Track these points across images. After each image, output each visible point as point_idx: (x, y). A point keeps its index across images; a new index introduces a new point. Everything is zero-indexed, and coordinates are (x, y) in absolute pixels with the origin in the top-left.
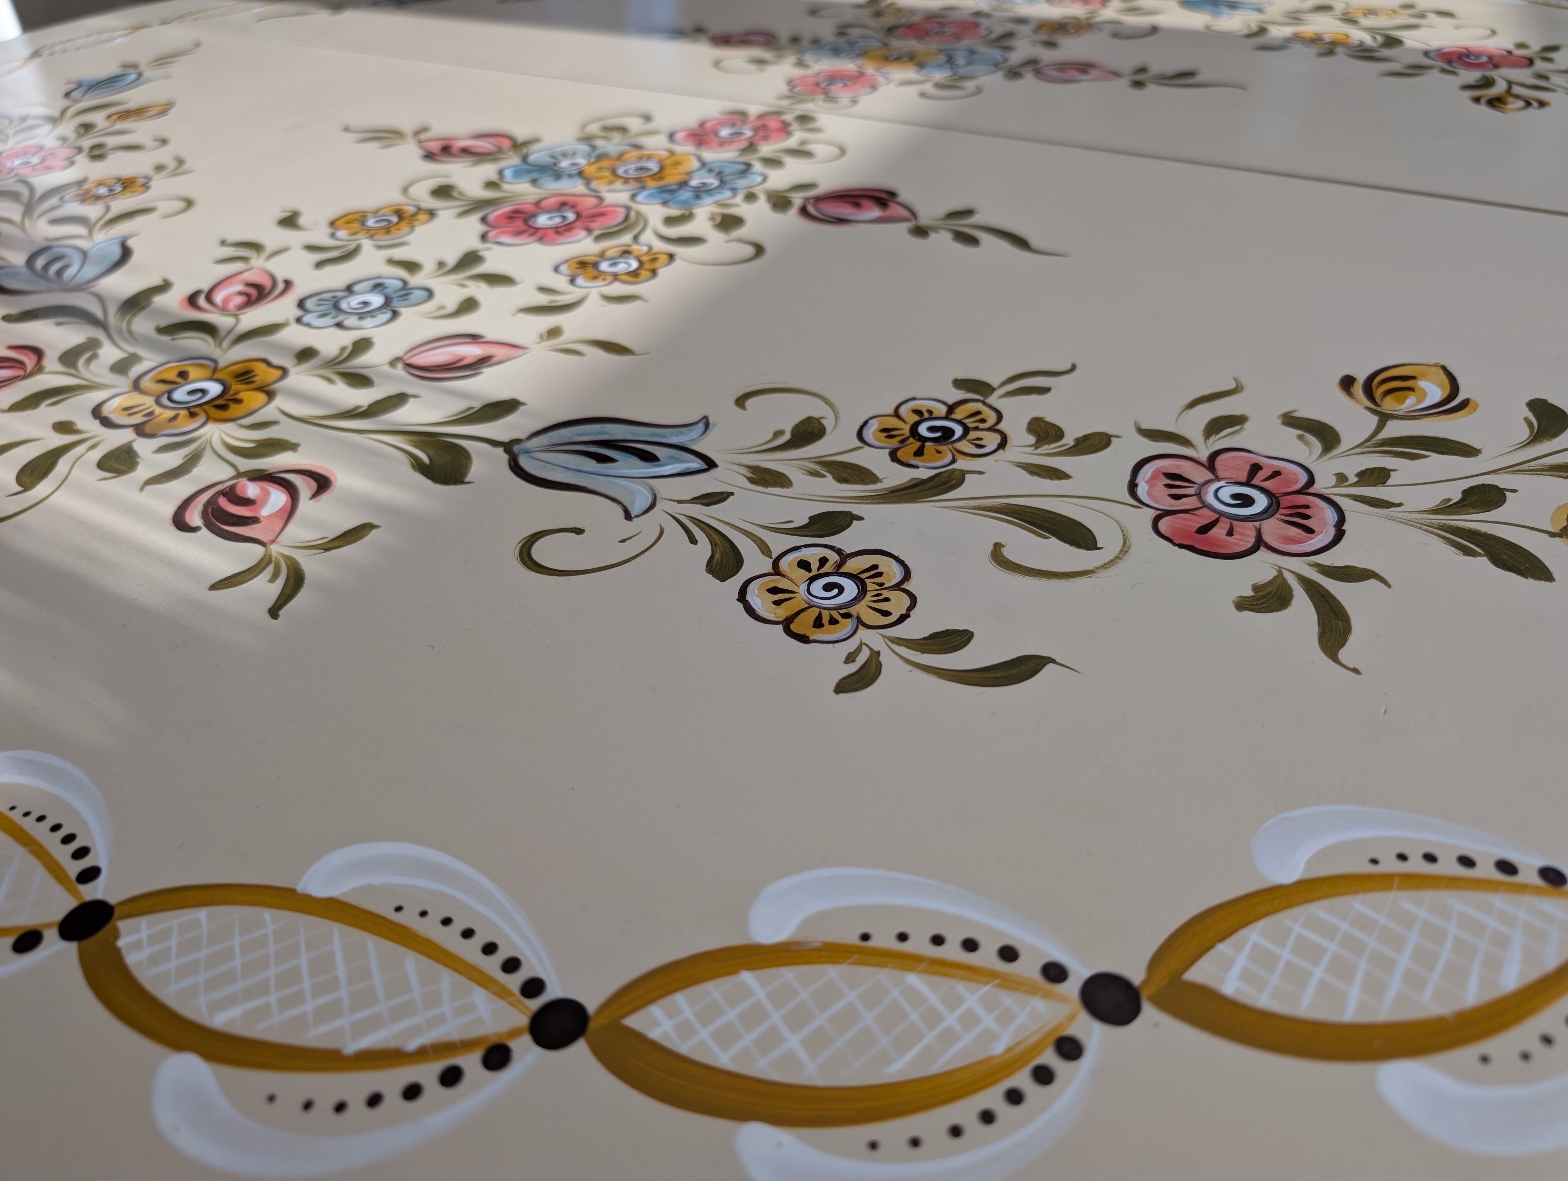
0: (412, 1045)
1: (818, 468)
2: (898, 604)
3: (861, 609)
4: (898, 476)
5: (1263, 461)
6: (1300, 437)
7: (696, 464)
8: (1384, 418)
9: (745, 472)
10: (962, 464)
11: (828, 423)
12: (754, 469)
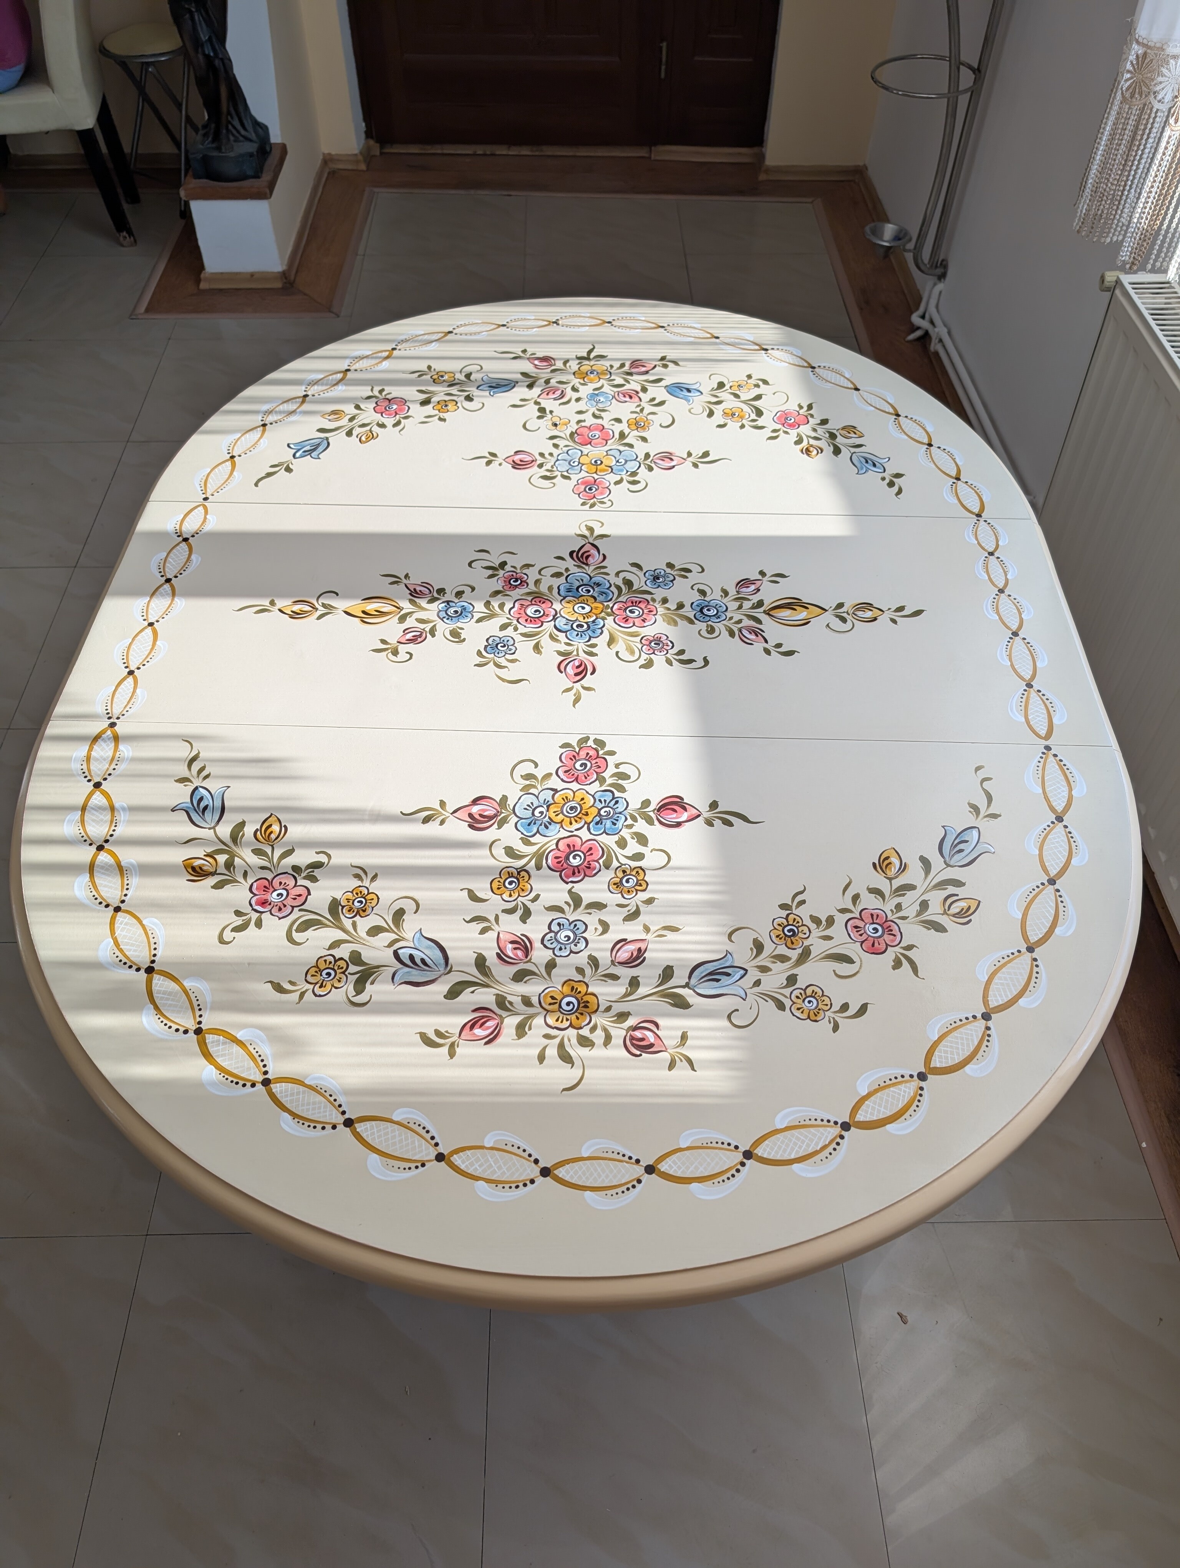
0: (827, 1143)
1: (772, 959)
2: (827, 1001)
3: (820, 1006)
4: (794, 955)
5: (873, 912)
6: (875, 897)
7: (742, 972)
8: (890, 879)
9: (756, 969)
10: (806, 943)
11: (760, 939)
12: (758, 967)
